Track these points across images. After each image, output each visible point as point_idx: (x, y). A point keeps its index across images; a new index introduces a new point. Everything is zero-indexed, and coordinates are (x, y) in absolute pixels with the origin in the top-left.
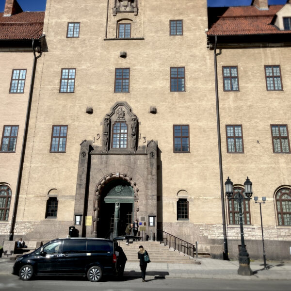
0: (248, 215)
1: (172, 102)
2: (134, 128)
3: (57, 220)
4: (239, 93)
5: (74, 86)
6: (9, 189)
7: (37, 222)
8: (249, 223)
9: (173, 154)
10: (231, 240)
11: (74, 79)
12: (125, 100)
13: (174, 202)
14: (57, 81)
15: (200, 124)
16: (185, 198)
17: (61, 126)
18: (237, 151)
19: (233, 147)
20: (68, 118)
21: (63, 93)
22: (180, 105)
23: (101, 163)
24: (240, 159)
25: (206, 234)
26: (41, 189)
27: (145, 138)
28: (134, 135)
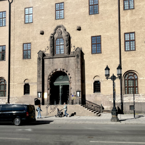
0: (137, 88)
1: (90, 22)
2: (67, 41)
3: (30, 95)
4: (134, 10)
5: (33, 18)
6: (5, 80)
7: (20, 97)
8: (137, 93)
9: (91, 55)
10: (125, 103)
11: (32, 14)
12: (62, 24)
13: (92, 83)
14: (23, 16)
15: (108, 34)
16: (99, 80)
17: (27, 43)
18: (131, 49)
19: (128, 47)
20: (30, 38)
21: (27, 23)
22: (95, 23)
23: (50, 64)
24: (132, 54)
25: (110, 100)
26: (20, 80)
27: (74, 46)
28: (67, 45)
